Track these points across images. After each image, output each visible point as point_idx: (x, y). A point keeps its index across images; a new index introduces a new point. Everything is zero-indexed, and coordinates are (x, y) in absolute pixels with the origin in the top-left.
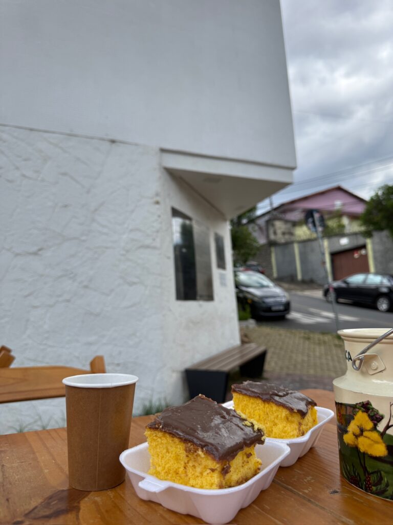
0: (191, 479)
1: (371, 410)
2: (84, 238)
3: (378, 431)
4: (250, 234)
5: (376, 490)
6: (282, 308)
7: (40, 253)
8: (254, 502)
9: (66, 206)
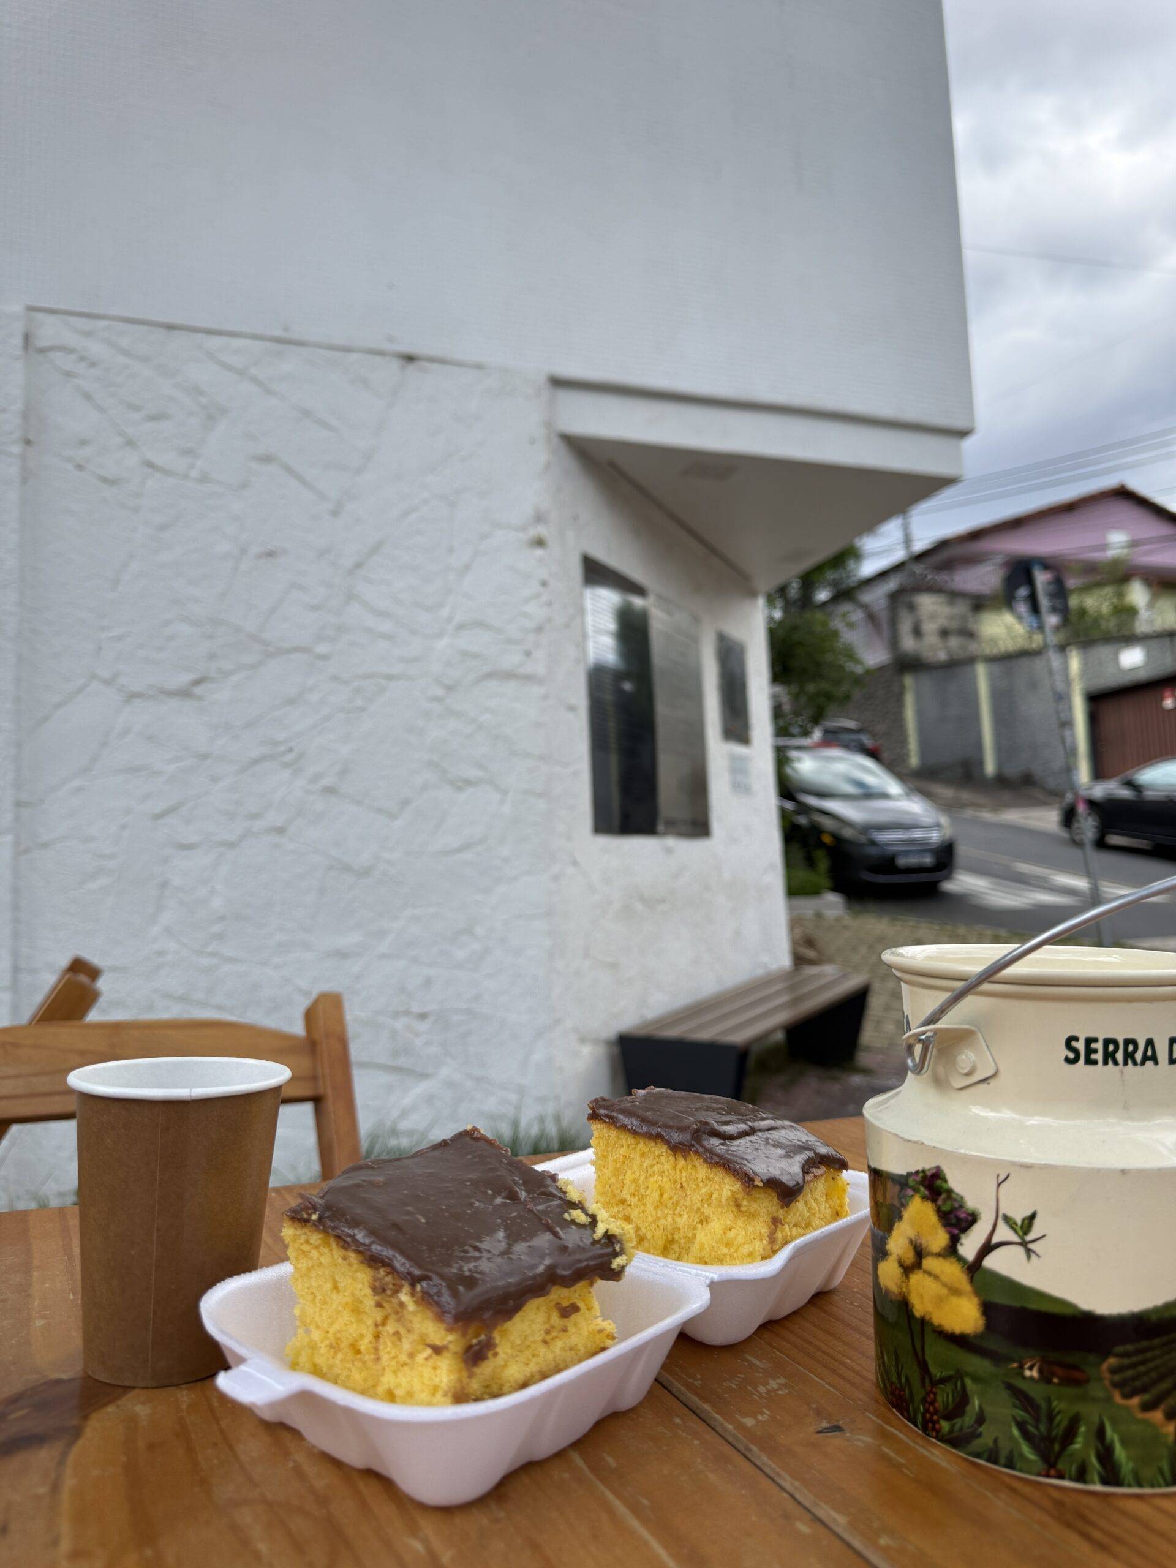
0: (388, 1370)
1: (944, 1196)
2: (322, 649)
3: (961, 1259)
4: (835, 634)
5: (951, 1431)
6: (928, 860)
7: (198, 690)
8: (577, 1445)
9: (271, 554)
